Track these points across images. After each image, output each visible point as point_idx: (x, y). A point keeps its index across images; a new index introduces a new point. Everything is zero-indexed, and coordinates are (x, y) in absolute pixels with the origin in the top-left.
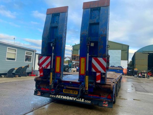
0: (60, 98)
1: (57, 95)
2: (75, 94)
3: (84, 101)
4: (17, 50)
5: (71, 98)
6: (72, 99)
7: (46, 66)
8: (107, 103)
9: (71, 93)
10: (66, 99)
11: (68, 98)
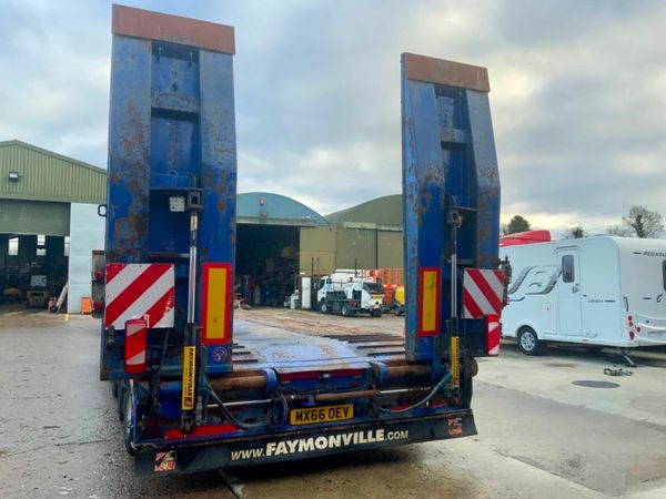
0: (285, 452)
1: (269, 446)
2: (343, 417)
3: (385, 436)
5: (334, 441)
6: (338, 444)
7: (147, 317)
8: (459, 422)
9: (327, 419)
10: (312, 448)
11: (321, 443)
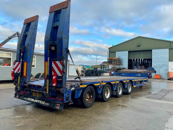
1: (28, 98)
4: (36, 57)
7: (17, 71)
8: (59, 105)
